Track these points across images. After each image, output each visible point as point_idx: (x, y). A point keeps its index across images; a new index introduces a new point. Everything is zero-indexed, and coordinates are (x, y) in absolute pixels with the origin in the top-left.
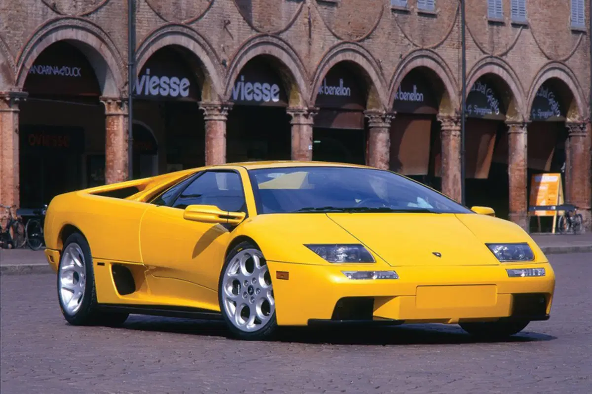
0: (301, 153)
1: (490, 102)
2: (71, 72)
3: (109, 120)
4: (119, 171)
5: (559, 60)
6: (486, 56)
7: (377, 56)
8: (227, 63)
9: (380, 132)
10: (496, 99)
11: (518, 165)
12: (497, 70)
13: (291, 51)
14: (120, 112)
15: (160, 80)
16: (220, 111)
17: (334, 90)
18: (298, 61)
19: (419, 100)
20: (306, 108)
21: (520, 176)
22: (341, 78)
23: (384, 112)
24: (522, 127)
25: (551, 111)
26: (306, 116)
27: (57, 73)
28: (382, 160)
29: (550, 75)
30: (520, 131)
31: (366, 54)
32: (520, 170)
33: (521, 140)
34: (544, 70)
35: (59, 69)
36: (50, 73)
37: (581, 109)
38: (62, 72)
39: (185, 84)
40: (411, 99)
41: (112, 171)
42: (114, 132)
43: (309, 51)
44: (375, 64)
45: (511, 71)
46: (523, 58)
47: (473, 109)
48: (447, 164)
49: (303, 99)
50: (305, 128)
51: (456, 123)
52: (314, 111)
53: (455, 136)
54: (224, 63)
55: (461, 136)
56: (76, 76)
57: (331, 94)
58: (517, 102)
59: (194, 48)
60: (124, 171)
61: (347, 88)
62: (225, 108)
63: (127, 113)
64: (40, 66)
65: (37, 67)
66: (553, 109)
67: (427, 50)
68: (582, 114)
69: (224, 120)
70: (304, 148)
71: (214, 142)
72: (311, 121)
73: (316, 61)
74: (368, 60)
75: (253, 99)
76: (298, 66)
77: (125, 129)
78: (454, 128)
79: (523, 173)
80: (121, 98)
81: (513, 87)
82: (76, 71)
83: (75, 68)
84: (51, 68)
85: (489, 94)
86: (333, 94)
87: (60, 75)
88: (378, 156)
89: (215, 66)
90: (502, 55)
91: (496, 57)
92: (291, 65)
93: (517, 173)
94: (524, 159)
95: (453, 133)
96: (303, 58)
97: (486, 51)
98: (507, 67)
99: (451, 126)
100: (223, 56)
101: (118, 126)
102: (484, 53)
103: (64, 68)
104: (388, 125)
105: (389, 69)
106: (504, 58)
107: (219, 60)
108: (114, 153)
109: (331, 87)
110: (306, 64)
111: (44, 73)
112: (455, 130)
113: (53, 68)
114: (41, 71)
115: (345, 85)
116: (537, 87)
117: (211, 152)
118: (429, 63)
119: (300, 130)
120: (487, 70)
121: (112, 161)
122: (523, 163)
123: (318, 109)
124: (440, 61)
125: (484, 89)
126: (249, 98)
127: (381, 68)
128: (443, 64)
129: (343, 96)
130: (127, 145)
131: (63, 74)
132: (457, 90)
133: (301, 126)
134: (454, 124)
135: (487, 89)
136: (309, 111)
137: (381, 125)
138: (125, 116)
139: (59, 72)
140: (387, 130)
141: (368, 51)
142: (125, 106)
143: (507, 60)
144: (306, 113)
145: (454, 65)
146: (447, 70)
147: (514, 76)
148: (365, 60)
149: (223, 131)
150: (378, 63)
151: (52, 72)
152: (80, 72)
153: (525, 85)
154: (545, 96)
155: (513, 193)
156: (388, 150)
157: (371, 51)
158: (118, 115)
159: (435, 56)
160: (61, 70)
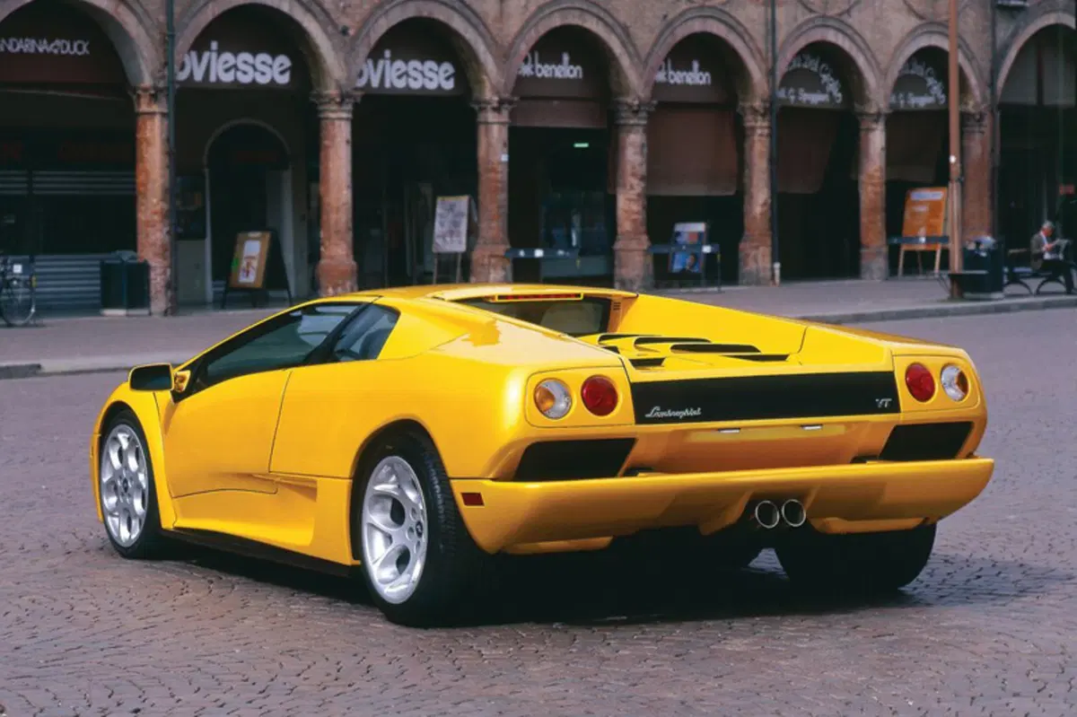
0: (490, 166)
1: (826, 84)
2: (72, 48)
3: (141, 119)
4: (155, 201)
5: (938, 20)
6: (813, 15)
7: (622, 18)
8: (351, 32)
9: (630, 132)
10: (835, 79)
11: (871, 177)
12: (832, 36)
13: (468, 12)
14: (155, 108)
15: (236, 59)
16: (341, 103)
17: (553, 71)
18: (481, 28)
19: (702, 82)
20: (496, 99)
21: (876, 193)
22: (565, 51)
23: (636, 102)
24: (876, 121)
25: (930, 95)
26: (497, 110)
27: (45, 51)
28: (634, 175)
29: (924, 42)
30: (874, 126)
31: (602, 14)
32: (873, 185)
33: (876, 140)
34: (913, 34)
35: (49, 43)
36: (32, 50)
37: (977, 93)
38: (55, 47)
39: (282, 65)
40: (689, 81)
41: (143, 201)
42: (146, 140)
43: (501, 12)
44: (619, 30)
45: (856, 37)
46: (877, 19)
47: (796, 94)
48: (751, 178)
49: (491, 83)
50: (495, 128)
51: (763, 115)
52: (510, 102)
53: (761, 135)
54: (345, 32)
55: (770, 135)
56: (80, 53)
57: (546, 75)
58: (868, 85)
59: (291, 9)
60: (163, 200)
61: (575, 66)
62: (347, 100)
63: (165, 111)
64: (15, 40)
65: (8, 42)
66: (933, 93)
67: (711, 7)
68: (979, 99)
69: (347, 119)
70: (494, 159)
71: (332, 152)
72: (505, 116)
73: (513, 25)
74: (606, 24)
75: (407, 86)
76: (481, 35)
77: (164, 136)
78: (759, 124)
79: (878, 189)
80: (155, 88)
81: (861, 61)
82: (80, 48)
83: (79, 42)
84: (33, 42)
85: (824, 72)
86: (551, 75)
87: (52, 53)
88: (629, 169)
89: (330, 37)
90: (840, 14)
91: (831, 18)
92: (469, 34)
93: (870, 188)
94: (880, 168)
95: (759, 131)
96: (489, 22)
97: (813, 8)
98: (849, 32)
99: (756, 121)
100: (344, 21)
101: (152, 130)
102: (811, 11)
103: (58, 42)
104: (644, 122)
105: (644, 38)
106: (845, 18)
107: (335, 25)
108: (147, 173)
109: (547, 66)
110: (495, 32)
111: (21, 50)
112: (761, 127)
113: (38, 42)
114: (15, 46)
115: (572, 62)
116: (902, 60)
117: (327, 168)
118: (716, 28)
119: (488, 132)
120: (816, 35)
121: (145, 185)
122: (878, 174)
123: (516, 99)
124: (734, 24)
125: (816, 65)
126: (400, 84)
127: (628, 35)
128: (740, 29)
129: (568, 80)
130: (167, 161)
131: (56, 51)
132: (764, 67)
133: (490, 125)
134: (760, 118)
135: (820, 64)
136: (501, 102)
137: (632, 122)
138: (163, 115)
139: (49, 49)
140: (641, 129)
141: (605, 11)
142: (164, 100)
143: (850, 21)
144: (495, 105)
145: (758, 31)
146: (747, 38)
147: (862, 45)
148: (601, 23)
149: (344, 135)
150: (625, 29)
151: (36, 49)
152: (88, 47)
153: (880, 57)
154: (921, 74)
155: (864, 220)
156: (644, 159)
157: (612, 12)
158: (153, 114)
159: (726, 18)
160: (52, 45)
